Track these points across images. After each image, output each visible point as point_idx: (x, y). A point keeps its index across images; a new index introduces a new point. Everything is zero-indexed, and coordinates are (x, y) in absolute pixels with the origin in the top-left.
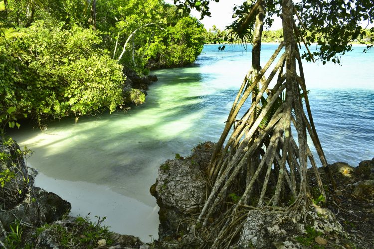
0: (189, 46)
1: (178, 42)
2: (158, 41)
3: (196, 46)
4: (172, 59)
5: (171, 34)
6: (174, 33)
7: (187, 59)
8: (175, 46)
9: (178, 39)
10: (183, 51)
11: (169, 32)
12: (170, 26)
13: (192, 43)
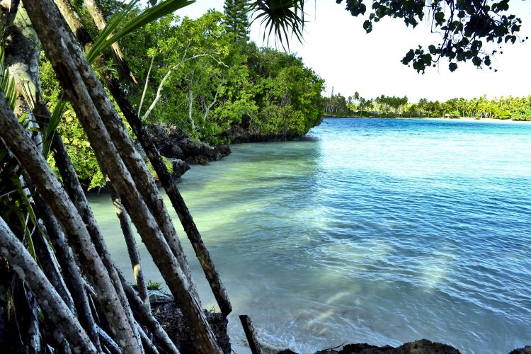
0: (297, 109)
1: (279, 101)
2: (246, 97)
3: (307, 108)
4: (268, 125)
5: (269, 90)
6: (273, 88)
7: (293, 127)
8: (276, 107)
9: (279, 97)
10: (286, 116)
11: (266, 87)
12: (269, 78)
13: (301, 104)
